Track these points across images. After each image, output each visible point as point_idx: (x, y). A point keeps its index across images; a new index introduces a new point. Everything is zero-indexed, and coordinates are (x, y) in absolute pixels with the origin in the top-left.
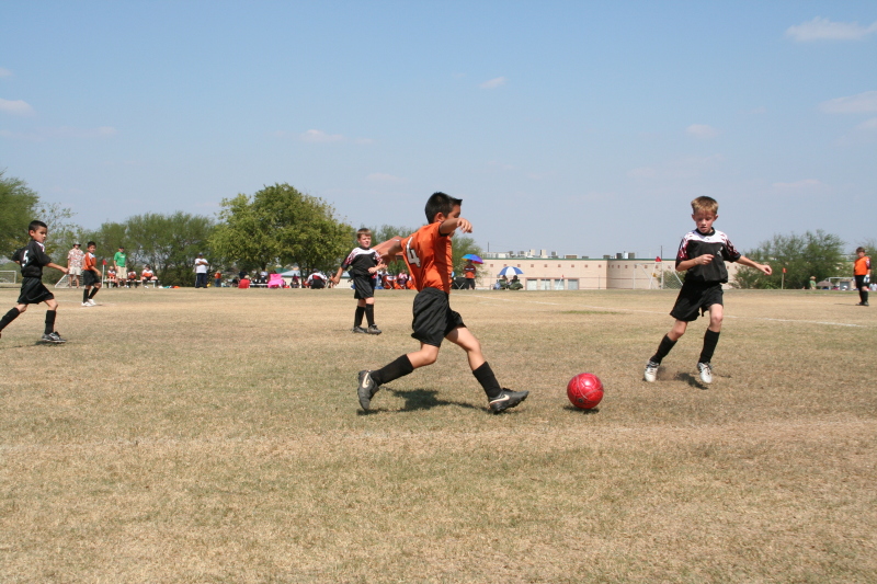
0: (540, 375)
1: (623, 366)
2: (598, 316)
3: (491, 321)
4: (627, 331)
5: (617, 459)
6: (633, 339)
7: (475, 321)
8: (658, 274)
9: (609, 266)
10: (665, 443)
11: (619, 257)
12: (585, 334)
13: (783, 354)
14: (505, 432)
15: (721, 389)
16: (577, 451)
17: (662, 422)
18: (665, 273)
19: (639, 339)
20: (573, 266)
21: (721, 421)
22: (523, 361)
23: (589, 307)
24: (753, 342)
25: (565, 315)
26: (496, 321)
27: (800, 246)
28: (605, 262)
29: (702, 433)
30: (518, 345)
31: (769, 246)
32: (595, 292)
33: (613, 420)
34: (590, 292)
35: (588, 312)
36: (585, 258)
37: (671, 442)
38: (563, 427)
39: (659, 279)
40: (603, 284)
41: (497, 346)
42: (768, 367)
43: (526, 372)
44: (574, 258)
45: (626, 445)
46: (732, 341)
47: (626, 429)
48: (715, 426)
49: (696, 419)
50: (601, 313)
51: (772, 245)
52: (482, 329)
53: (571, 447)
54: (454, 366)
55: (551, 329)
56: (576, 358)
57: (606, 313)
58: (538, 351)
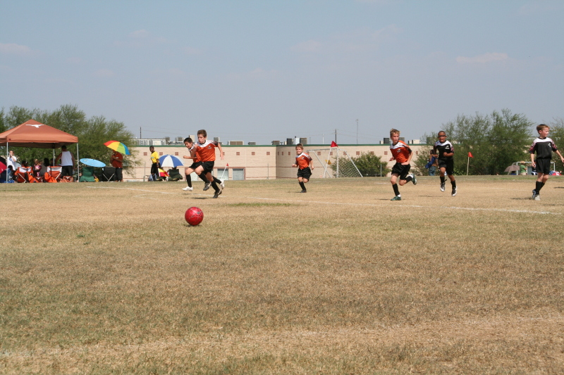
0: (209, 275)
1: (302, 263)
2: (269, 208)
3: (149, 217)
4: (303, 224)
5: (303, 366)
6: (310, 233)
7: (130, 217)
8: (333, 161)
9: (278, 153)
10: (354, 347)
11: (290, 142)
12: (257, 229)
13: (474, 245)
14: (173, 341)
15: (410, 285)
16: (257, 359)
17: (349, 323)
18: (340, 161)
19: (317, 232)
20: (238, 154)
21: (413, 320)
22: (188, 261)
23: (259, 199)
24: (440, 233)
25: (233, 208)
26: (155, 217)
27: (486, 128)
28: (274, 148)
29: (394, 334)
30: (182, 243)
31: (452, 128)
32: (264, 182)
33: (295, 323)
34: (259, 182)
35: (258, 205)
36: (251, 145)
37: (361, 345)
38: (240, 333)
39: (334, 168)
40: (272, 173)
41: (158, 244)
42: (459, 260)
43: (193, 272)
44: (239, 144)
45: (311, 350)
46: (418, 233)
47: (310, 333)
48: (407, 326)
49: (386, 318)
50: (273, 205)
51: (456, 127)
52: (138, 225)
53: (251, 355)
54: (109, 269)
55: (217, 224)
56: (249, 255)
57: (278, 205)
58: (205, 249)
